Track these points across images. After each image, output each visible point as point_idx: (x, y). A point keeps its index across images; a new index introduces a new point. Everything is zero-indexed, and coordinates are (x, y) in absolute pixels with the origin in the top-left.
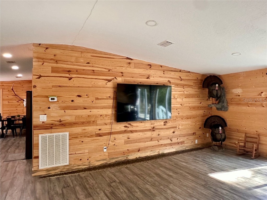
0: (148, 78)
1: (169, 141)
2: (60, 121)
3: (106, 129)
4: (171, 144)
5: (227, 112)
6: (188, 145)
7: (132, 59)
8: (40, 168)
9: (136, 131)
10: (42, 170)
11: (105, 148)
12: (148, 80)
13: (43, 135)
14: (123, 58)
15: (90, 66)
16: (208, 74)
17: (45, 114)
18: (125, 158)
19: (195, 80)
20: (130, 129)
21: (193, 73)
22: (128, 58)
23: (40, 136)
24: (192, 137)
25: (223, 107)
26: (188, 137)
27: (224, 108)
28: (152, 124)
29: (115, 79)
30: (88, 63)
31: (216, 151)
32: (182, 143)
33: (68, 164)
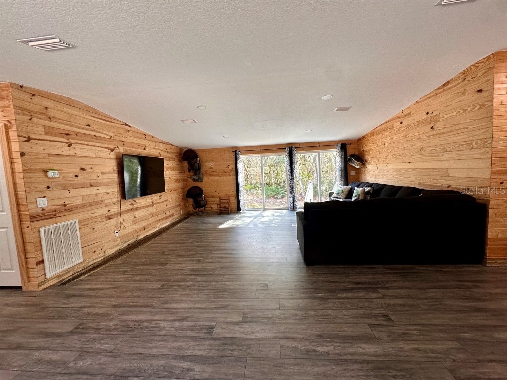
0: (144, 149)
1: (164, 215)
2: (65, 205)
3: (115, 209)
4: (166, 218)
5: (202, 183)
6: (176, 217)
7: (130, 126)
8: (48, 276)
9: (140, 208)
10: (51, 279)
11: (117, 232)
12: (144, 151)
13: (45, 228)
14: (121, 123)
15: (91, 130)
16: (185, 148)
17: (44, 197)
18: (135, 240)
19: (176, 153)
20: (136, 206)
21: (174, 146)
22: (126, 125)
23: (42, 230)
24: (178, 209)
25: (199, 178)
26: (176, 209)
27: (200, 180)
28: (152, 199)
29: (117, 148)
30: (89, 125)
31: (201, 216)
32: (173, 215)
33: (81, 260)
